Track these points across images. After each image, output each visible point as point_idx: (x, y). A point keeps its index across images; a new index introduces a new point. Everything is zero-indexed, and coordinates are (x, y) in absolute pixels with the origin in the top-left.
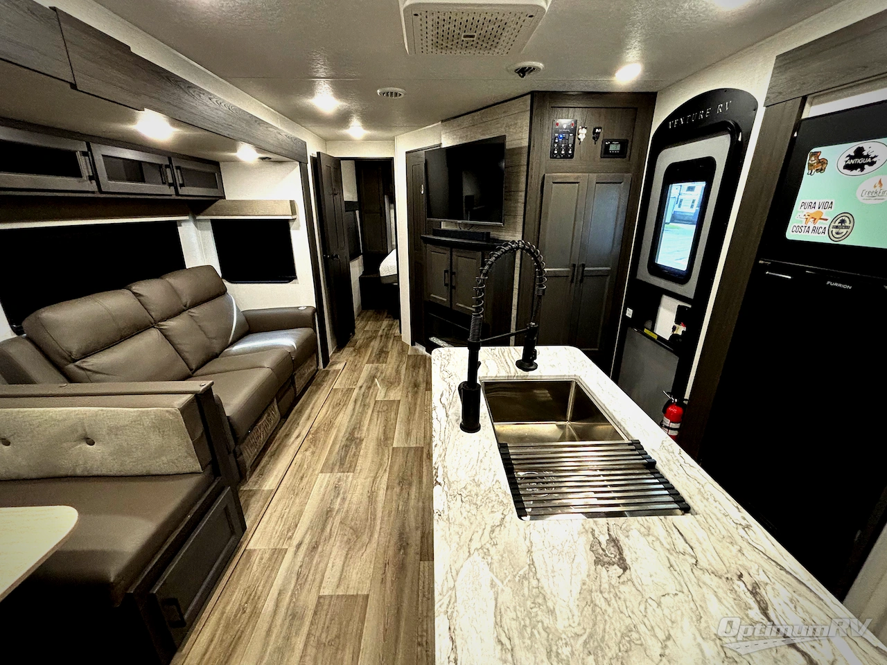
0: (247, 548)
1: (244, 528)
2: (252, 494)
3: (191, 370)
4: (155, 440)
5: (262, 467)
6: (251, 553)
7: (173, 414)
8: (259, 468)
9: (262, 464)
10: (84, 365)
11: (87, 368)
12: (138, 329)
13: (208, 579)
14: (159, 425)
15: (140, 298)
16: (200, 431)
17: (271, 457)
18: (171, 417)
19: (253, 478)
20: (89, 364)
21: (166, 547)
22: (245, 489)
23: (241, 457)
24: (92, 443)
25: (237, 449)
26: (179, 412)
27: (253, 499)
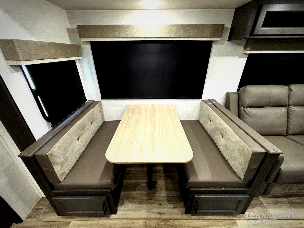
0: (236, 220)
1: (243, 212)
2: (261, 205)
3: (287, 133)
4: (236, 154)
5: (279, 201)
6: (235, 224)
7: (249, 152)
8: (277, 199)
9: (280, 200)
10: (246, 110)
11: (246, 111)
12: (277, 105)
13: (213, 211)
14: (241, 151)
15: (290, 92)
16: (255, 166)
17: (289, 202)
18: (247, 152)
19: (269, 200)
20: (248, 110)
21: (209, 189)
22: (260, 199)
23: (271, 188)
24: (223, 137)
25: (272, 184)
26: (251, 153)
27: (259, 208)
